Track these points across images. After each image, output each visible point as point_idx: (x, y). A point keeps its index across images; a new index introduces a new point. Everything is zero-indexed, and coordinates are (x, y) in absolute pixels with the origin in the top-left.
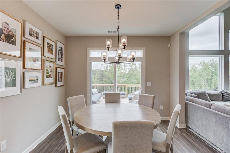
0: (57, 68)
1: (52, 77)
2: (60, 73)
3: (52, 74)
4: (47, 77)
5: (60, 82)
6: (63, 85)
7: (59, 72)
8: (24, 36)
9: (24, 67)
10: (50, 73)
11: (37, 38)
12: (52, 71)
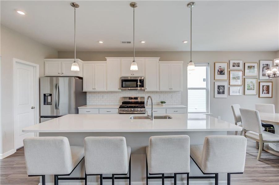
0: (261, 83)
1: (254, 90)
2: (265, 87)
3: (254, 88)
4: (248, 89)
5: (265, 94)
6: (271, 96)
7: (263, 86)
8: (229, 68)
9: (229, 85)
10: (251, 87)
11: (239, 66)
12: (254, 85)
